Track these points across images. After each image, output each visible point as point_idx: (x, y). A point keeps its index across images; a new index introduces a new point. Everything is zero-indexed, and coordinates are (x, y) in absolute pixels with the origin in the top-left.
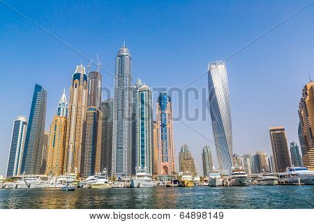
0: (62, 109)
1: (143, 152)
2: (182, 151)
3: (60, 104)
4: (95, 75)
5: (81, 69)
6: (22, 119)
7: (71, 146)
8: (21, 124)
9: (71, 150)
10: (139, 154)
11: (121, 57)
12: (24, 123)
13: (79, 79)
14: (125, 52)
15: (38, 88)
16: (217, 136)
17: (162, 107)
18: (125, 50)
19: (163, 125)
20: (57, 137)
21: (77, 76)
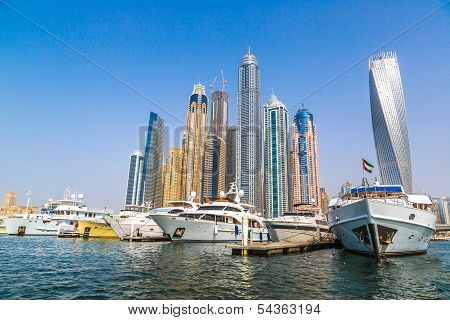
1: (275, 190)
2: (342, 191)
4: (219, 96)
5: (199, 90)
6: (138, 154)
8: (138, 159)
10: (270, 193)
11: (246, 66)
12: (140, 158)
13: (196, 100)
14: (250, 59)
15: (153, 116)
16: (384, 165)
17: (301, 129)
18: (250, 57)
19: (302, 154)
21: (194, 98)
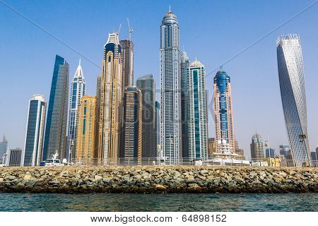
0: (78, 85)
1: (198, 143)
3: (76, 79)
4: (126, 44)
6: (40, 99)
7: (107, 133)
8: (39, 105)
9: (106, 139)
10: (193, 144)
11: (168, 25)
12: (43, 103)
13: (113, 50)
14: (172, 19)
15: (59, 60)
16: (290, 125)
17: (220, 89)
18: (172, 16)
19: (223, 111)
20: (87, 122)
21: (110, 47)
